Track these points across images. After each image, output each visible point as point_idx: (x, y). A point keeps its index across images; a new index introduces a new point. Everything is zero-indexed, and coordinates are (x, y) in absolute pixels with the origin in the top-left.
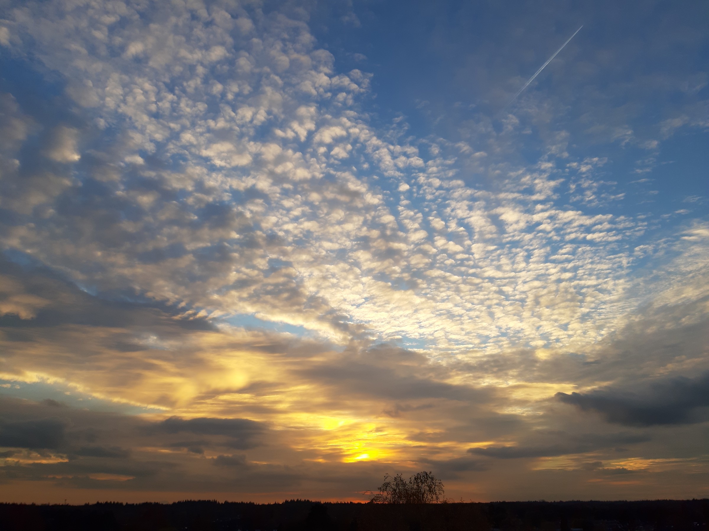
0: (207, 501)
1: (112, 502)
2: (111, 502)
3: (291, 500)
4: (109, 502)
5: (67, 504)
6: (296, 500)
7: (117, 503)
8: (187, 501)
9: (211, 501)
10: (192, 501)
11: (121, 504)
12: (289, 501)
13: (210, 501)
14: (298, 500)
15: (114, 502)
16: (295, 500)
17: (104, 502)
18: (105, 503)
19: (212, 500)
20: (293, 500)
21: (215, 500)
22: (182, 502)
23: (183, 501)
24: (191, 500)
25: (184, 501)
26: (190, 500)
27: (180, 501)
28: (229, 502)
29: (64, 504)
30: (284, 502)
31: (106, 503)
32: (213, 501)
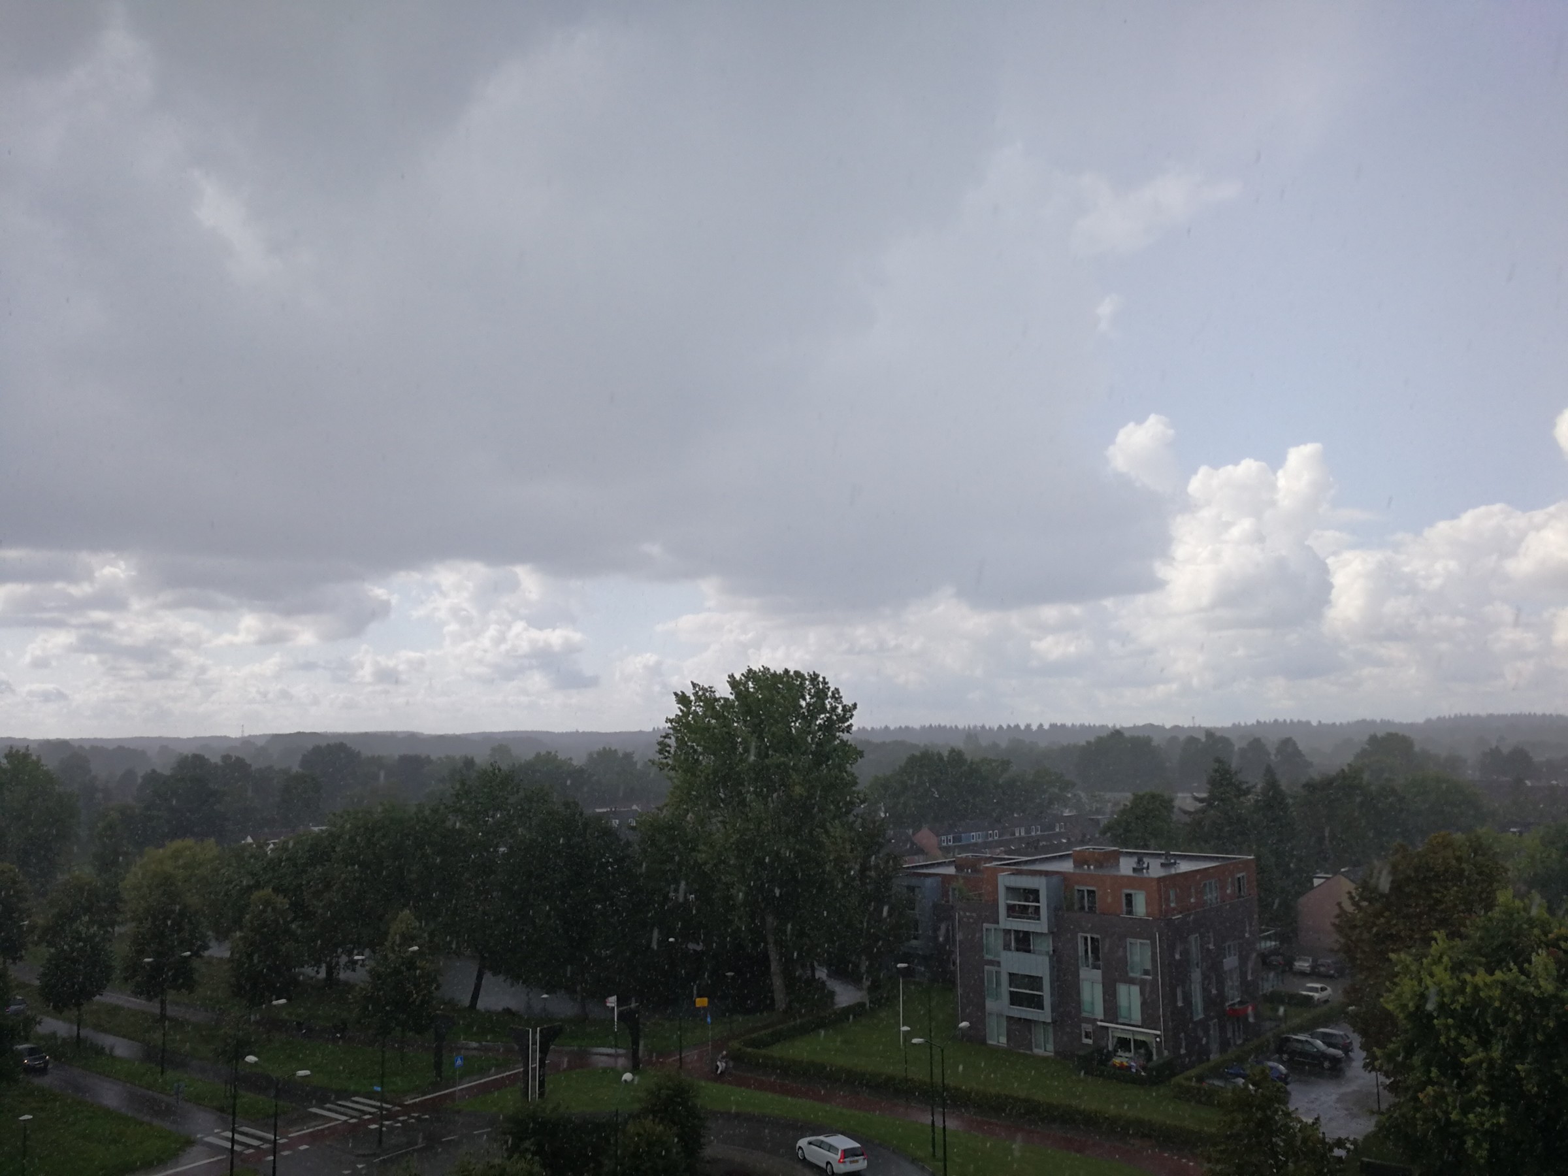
1: (1288, 721)
2: (1285, 721)
4: (1281, 719)
5: (1197, 725)
7: (1299, 722)
11: (1308, 723)
15: (1291, 721)
17: (1270, 721)
18: (1272, 721)
29: (1192, 725)
31: (1276, 721)
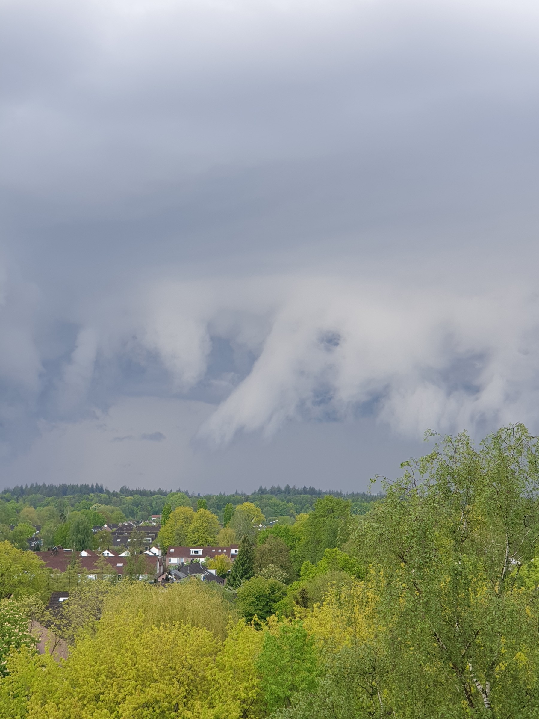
0: (82, 486)
3: (273, 488)
6: (283, 488)
8: (35, 486)
9: (90, 487)
10: (47, 486)
12: (268, 489)
13: (88, 485)
14: (288, 487)
16: (280, 486)
19: (92, 486)
20: (276, 487)
21: (99, 485)
22: (24, 487)
23: (27, 486)
24: (44, 485)
25: (29, 486)
26: (41, 485)
27: (20, 486)
28: (131, 490)
30: (257, 490)
32: (94, 487)
